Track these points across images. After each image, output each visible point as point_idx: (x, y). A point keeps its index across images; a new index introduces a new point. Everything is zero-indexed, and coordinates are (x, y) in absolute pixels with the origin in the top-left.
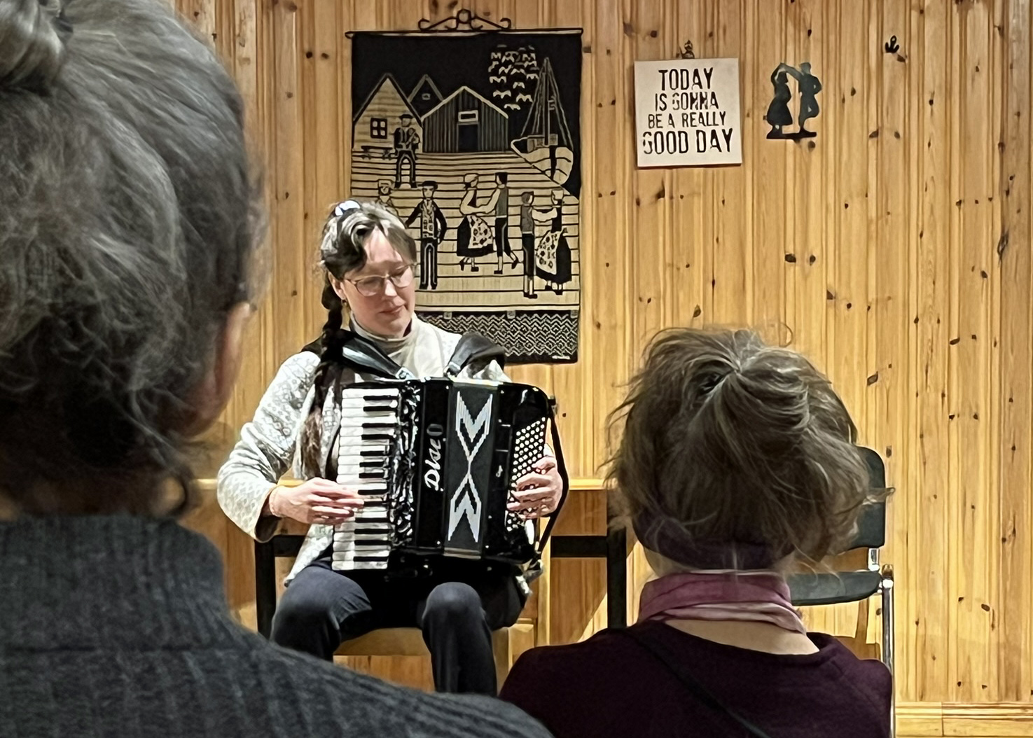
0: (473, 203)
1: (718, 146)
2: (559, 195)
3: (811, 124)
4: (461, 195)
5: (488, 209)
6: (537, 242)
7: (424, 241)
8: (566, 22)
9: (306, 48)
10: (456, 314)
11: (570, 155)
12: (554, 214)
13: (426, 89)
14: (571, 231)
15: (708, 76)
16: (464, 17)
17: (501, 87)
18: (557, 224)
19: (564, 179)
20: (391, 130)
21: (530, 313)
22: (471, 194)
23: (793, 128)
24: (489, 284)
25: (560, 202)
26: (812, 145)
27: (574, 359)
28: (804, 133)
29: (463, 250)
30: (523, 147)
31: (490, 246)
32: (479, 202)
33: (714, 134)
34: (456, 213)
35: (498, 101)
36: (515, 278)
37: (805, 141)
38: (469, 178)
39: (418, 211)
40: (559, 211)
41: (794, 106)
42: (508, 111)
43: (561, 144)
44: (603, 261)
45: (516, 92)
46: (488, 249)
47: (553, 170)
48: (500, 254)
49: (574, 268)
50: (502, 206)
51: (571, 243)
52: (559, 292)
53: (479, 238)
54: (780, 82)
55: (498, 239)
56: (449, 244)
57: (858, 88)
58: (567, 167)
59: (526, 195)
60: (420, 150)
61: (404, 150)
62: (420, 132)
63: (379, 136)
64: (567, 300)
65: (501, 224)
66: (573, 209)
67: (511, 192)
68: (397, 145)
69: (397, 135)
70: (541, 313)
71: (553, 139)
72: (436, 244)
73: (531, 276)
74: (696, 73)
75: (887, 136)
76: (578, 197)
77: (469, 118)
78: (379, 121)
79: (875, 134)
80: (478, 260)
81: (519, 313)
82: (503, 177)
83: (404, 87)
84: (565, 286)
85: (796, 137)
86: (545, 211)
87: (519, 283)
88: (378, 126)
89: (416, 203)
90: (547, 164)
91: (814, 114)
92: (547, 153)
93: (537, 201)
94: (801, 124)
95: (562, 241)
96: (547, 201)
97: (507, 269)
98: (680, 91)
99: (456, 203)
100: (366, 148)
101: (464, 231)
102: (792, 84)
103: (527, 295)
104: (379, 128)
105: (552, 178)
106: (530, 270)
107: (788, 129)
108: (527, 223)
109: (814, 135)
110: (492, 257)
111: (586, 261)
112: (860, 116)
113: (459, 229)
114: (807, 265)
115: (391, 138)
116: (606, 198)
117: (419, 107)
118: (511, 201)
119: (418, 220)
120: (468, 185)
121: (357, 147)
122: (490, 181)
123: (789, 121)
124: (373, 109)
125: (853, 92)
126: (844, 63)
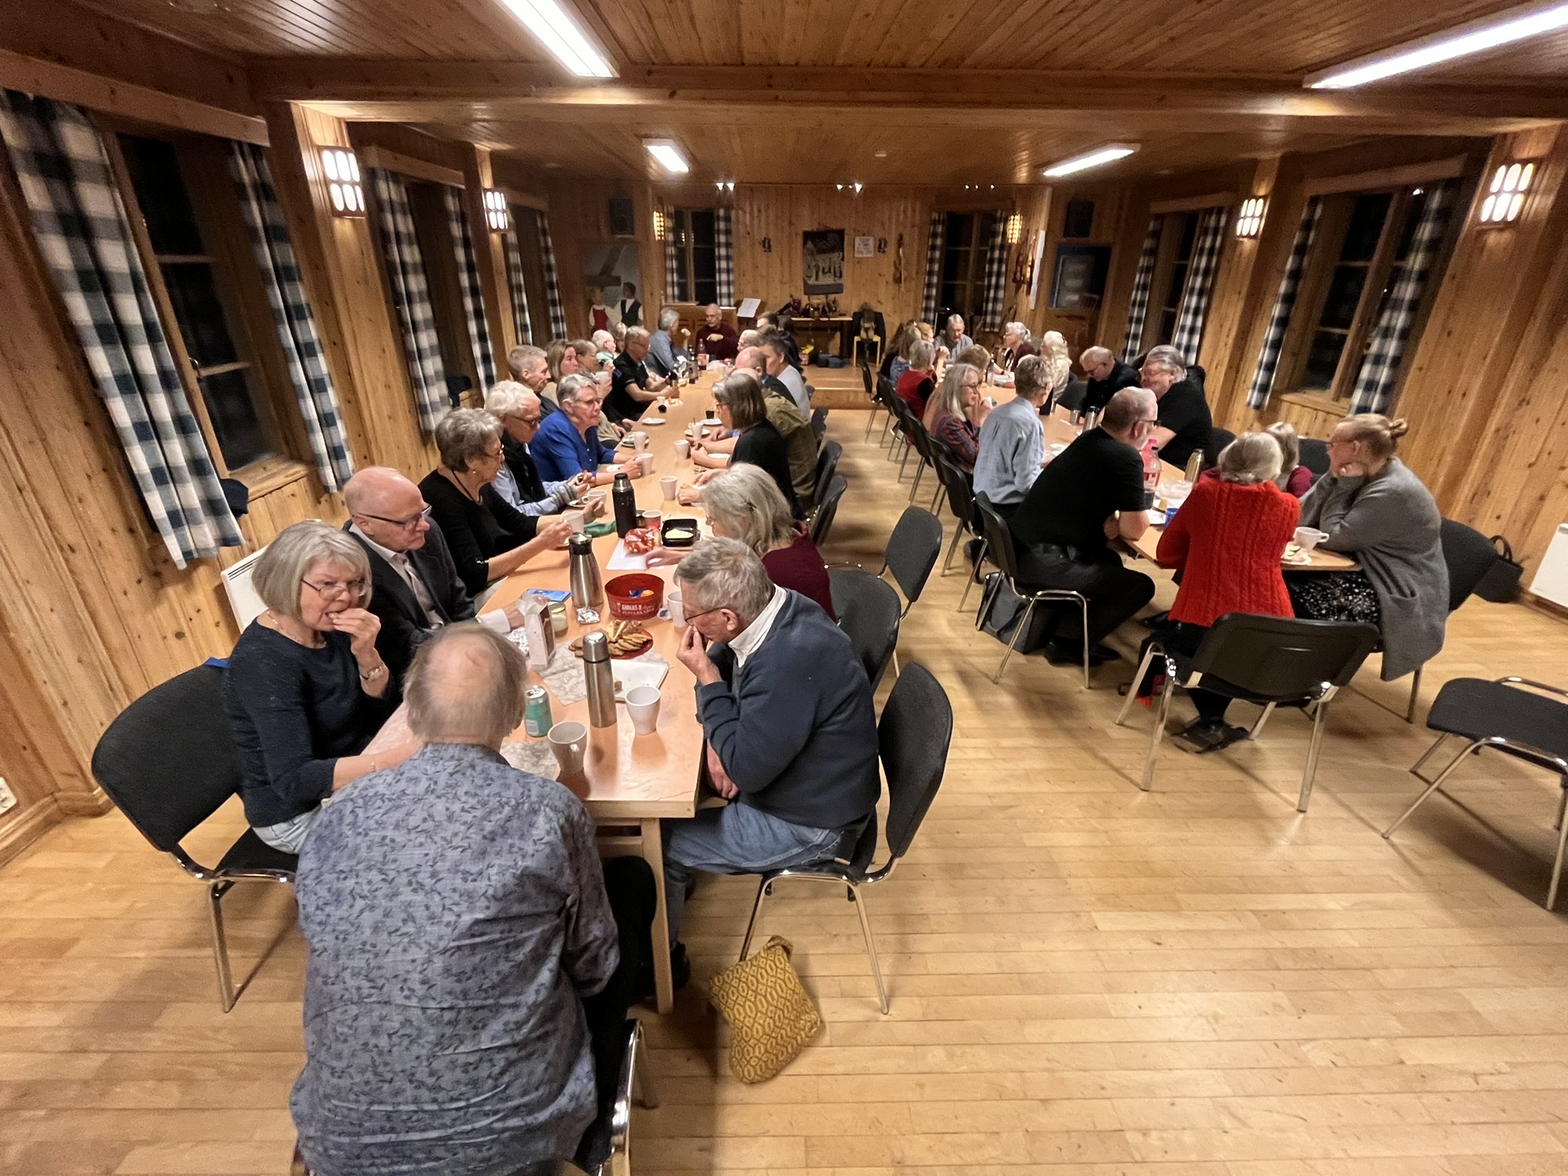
2: (840, 261)
5: (828, 265)
6: (836, 271)
11: (842, 254)
13: (816, 241)
14: (842, 268)
16: (822, 227)
17: (830, 241)
18: (839, 267)
22: (825, 262)
25: (840, 263)
29: (824, 273)
30: (834, 253)
32: (826, 264)
35: (829, 244)
38: (824, 259)
40: (840, 265)
44: (848, 274)
45: (834, 242)
48: (829, 273)
49: (843, 275)
50: (831, 264)
51: (842, 270)
53: (826, 270)
56: (820, 273)
60: (815, 253)
61: (812, 254)
62: (815, 250)
63: (808, 251)
64: (841, 281)
65: (830, 268)
66: (842, 264)
67: (832, 261)
71: (839, 251)
77: (825, 247)
78: (808, 248)
80: (826, 274)
82: (831, 258)
83: (812, 241)
84: (841, 279)
85: (882, 252)
86: (838, 265)
87: (833, 278)
92: (838, 254)
93: (836, 263)
96: (838, 263)
97: (831, 276)
99: (822, 264)
100: (806, 254)
101: (823, 269)
103: (834, 281)
105: (839, 259)
106: (835, 276)
108: (834, 267)
111: (845, 273)
115: (810, 251)
116: (849, 262)
117: (815, 245)
118: (833, 263)
119: (815, 267)
122: (828, 259)
126: (892, 239)
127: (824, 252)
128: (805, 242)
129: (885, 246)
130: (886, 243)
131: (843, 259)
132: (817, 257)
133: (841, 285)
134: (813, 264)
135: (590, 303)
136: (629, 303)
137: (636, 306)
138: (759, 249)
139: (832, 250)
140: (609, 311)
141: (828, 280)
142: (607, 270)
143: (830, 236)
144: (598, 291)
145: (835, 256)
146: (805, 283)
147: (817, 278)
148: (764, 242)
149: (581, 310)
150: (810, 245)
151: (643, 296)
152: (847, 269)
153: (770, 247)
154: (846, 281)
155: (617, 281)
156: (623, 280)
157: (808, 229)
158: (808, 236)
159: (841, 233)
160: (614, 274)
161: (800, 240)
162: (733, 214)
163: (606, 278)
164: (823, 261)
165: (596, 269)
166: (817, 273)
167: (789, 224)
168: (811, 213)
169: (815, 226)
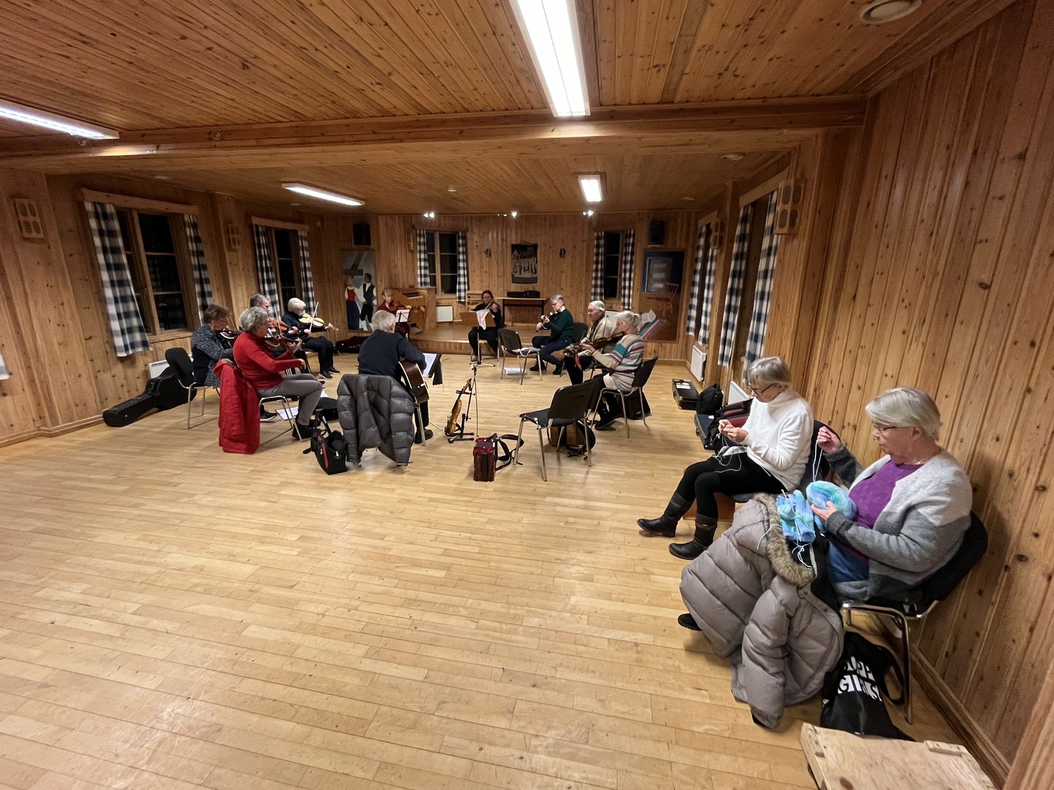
2: (535, 264)
5: (527, 265)
6: (533, 269)
8: (535, 242)
9: (507, 245)
11: (536, 259)
13: (520, 251)
16: (524, 242)
29: (525, 270)
34: (524, 266)
35: (528, 252)
37: (564, 258)
40: (535, 266)
42: (529, 254)
44: (540, 271)
45: (530, 251)
46: (527, 270)
50: (529, 265)
54: (561, 250)
56: (523, 270)
57: (570, 251)
61: (517, 258)
62: (519, 256)
63: (515, 257)
65: (529, 267)
66: (537, 265)
67: (530, 263)
71: (534, 257)
75: (574, 258)
77: (525, 254)
79: (572, 258)
81: (531, 278)
83: (517, 251)
84: (536, 274)
86: (533, 266)
87: (531, 274)
89: (519, 265)
93: (533, 264)
94: (564, 256)
95: (535, 269)
97: (529, 272)
100: (513, 258)
101: (524, 268)
102: (563, 251)
105: (534, 262)
106: (532, 272)
107: (562, 256)
108: (531, 267)
111: (538, 271)
112: (570, 255)
114: (564, 273)
116: (540, 264)
117: (519, 253)
119: (519, 267)
122: (527, 262)
126: (569, 249)
127: (524, 257)
128: (512, 252)
129: (565, 254)
130: (565, 251)
131: (537, 262)
132: (521, 260)
133: (536, 278)
134: (517, 264)
135: (346, 286)
136: (368, 285)
137: (372, 287)
138: (484, 255)
139: (530, 256)
140: (356, 290)
141: (527, 275)
142: (355, 267)
143: (529, 249)
144: (350, 278)
145: (532, 260)
146: (513, 276)
147: (520, 273)
148: (487, 251)
149: (341, 290)
150: (515, 252)
151: (376, 281)
152: (539, 268)
153: (490, 255)
154: (540, 275)
155: (361, 272)
156: (365, 272)
157: (514, 243)
158: (514, 247)
159: (535, 247)
160: (359, 268)
161: (509, 250)
162: (469, 235)
163: (354, 271)
164: (525, 263)
165: (349, 265)
166: (520, 270)
167: (502, 240)
168: (516, 233)
169: (519, 242)
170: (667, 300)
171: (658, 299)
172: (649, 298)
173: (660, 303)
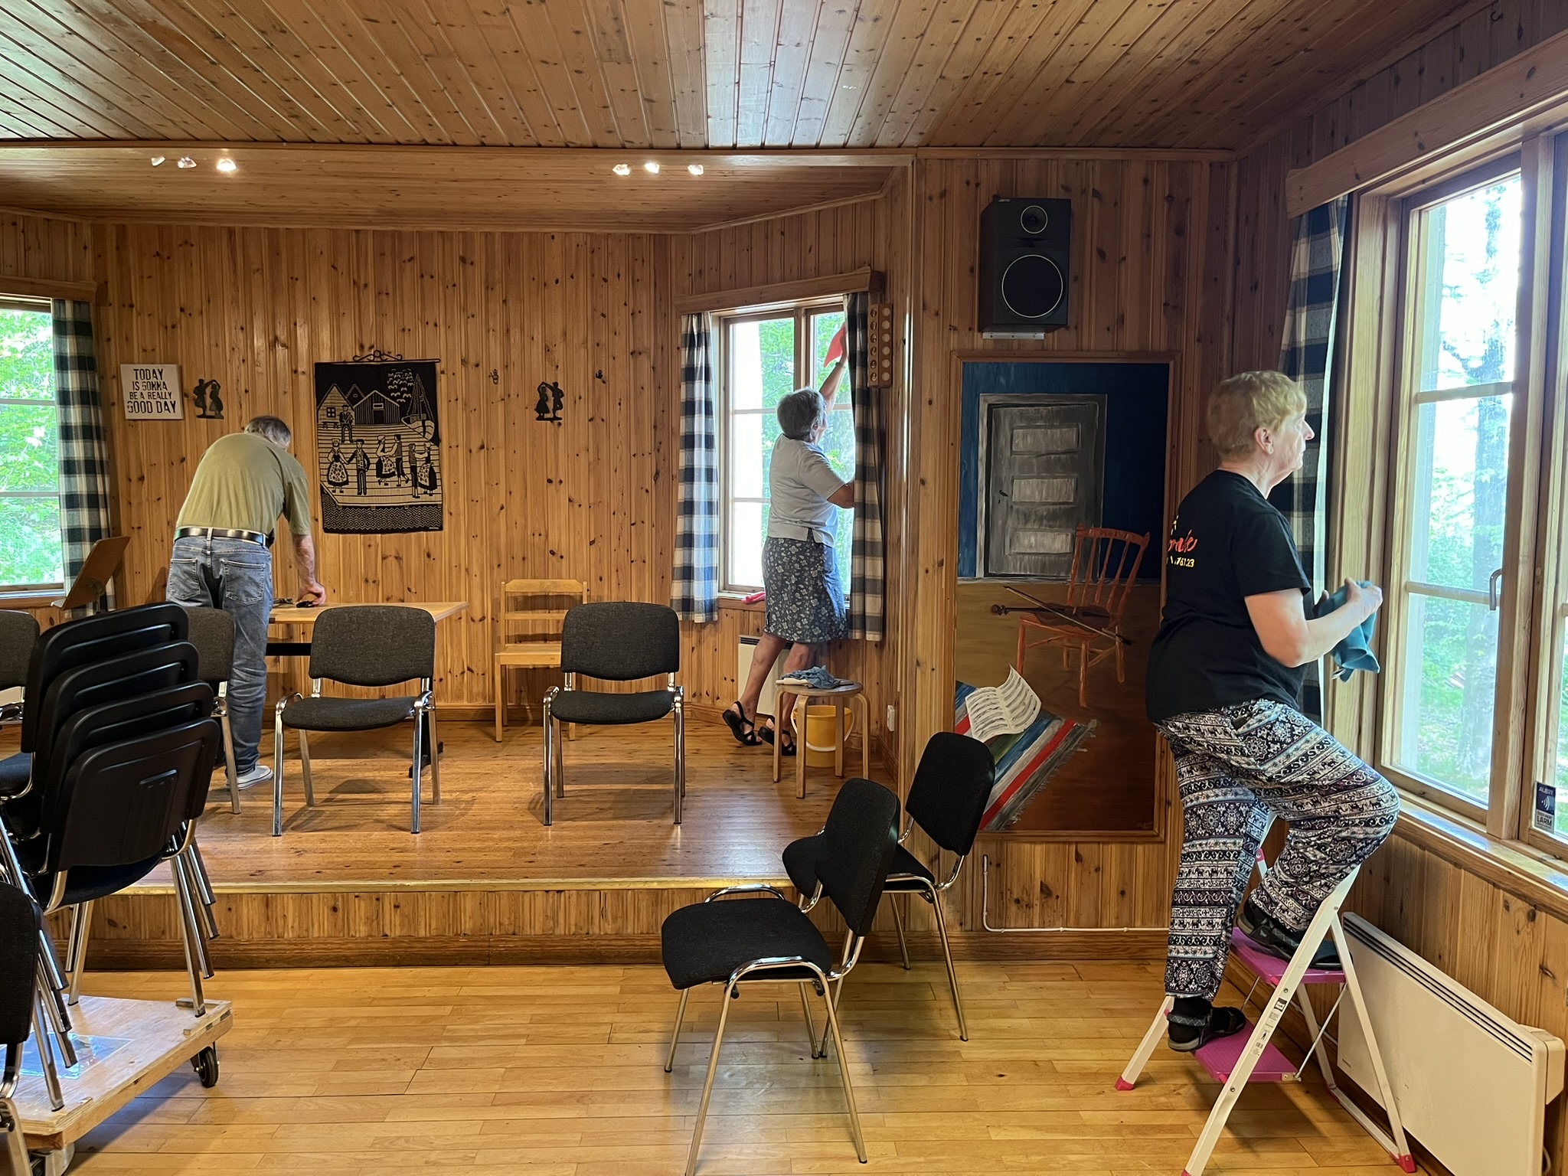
0: (383, 451)
1: (168, 409)
2: (428, 445)
3: (559, 413)
4: (377, 446)
5: (391, 454)
6: (418, 469)
7: (358, 470)
8: (430, 356)
9: (294, 368)
10: (377, 508)
11: (433, 425)
12: (426, 455)
13: (355, 391)
14: (436, 463)
15: (161, 373)
16: (378, 354)
17: (395, 391)
18: (428, 460)
19: (431, 437)
20: (337, 413)
21: (417, 506)
22: (382, 446)
23: (550, 415)
24: (395, 491)
25: (429, 448)
26: (560, 424)
27: (441, 529)
28: (555, 418)
29: (379, 474)
30: (408, 421)
31: (394, 472)
32: (386, 450)
33: (166, 404)
34: (375, 456)
35: (393, 398)
36: (408, 488)
37: (556, 422)
38: (380, 438)
39: (354, 455)
40: (429, 453)
41: (550, 405)
42: (399, 403)
43: (428, 419)
44: (453, 481)
45: (402, 393)
46: (393, 474)
47: (424, 432)
48: (399, 477)
49: (438, 483)
50: (399, 451)
51: (436, 470)
52: (431, 495)
53: (387, 468)
54: (542, 389)
55: (397, 468)
56: (372, 472)
57: (582, 396)
58: (431, 430)
59: (411, 446)
60: (353, 424)
61: (345, 423)
62: (353, 414)
63: (331, 416)
64: (436, 498)
65: (399, 461)
66: (436, 452)
67: (403, 444)
68: (341, 421)
69: (341, 415)
70: (422, 506)
71: (424, 416)
72: (365, 472)
73: (416, 487)
74: (154, 371)
75: (598, 419)
76: (438, 446)
77: (379, 407)
78: (331, 408)
79: (591, 420)
80: (388, 479)
81: (411, 506)
82: (399, 437)
83: (343, 390)
84: (434, 491)
85: (551, 420)
86: (421, 454)
87: (410, 491)
88: (331, 411)
89: (353, 451)
90: (421, 429)
91: (561, 408)
92: (420, 423)
93: (417, 448)
94: (554, 413)
95: (431, 468)
96: (422, 448)
97: (403, 484)
98: (145, 380)
99: (374, 451)
100: (325, 423)
101: (379, 465)
102: (549, 393)
103: (414, 497)
104: (331, 413)
105: (424, 437)
106: (415, 484)
107: (547, 416)
108: (413, 460)
109: (561, 419)
110: (395, 478)
111: (445, 478)
112: (584, 410)
113: (377, 464)
114: (558, 484)
115: (338, 417)
116: (454, 448)
117: (352, 401)
118: (404, 449)
119: (354, 460)
120: (380, 441)
121: (320, 422)
122: (392, 438)
123: (548, 412)
124: (327, 402)
125: (580, 398)
126: (575, 383)
127: (379, 419)
128: (321, 393)
129: (558, 405)
130: (558, 394)
133: (438, 508)
139: (405, 413)
141: (396, 494)
143: (395, 379)
145: (414, 432)
150: (336, 397)
152: (451, 464)
154: (452, 495)
157: (326, 358)
158: (326, 376)
159: (426, 372)
161: (306, 385)
164: (378, 443)
167: (273, 343)
168: (336, 315)
169: (349, 354)
170: (1092, 615)
171: (1047, 612)
172: (998, 610)
173: (1056, 634)
